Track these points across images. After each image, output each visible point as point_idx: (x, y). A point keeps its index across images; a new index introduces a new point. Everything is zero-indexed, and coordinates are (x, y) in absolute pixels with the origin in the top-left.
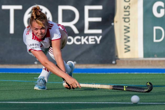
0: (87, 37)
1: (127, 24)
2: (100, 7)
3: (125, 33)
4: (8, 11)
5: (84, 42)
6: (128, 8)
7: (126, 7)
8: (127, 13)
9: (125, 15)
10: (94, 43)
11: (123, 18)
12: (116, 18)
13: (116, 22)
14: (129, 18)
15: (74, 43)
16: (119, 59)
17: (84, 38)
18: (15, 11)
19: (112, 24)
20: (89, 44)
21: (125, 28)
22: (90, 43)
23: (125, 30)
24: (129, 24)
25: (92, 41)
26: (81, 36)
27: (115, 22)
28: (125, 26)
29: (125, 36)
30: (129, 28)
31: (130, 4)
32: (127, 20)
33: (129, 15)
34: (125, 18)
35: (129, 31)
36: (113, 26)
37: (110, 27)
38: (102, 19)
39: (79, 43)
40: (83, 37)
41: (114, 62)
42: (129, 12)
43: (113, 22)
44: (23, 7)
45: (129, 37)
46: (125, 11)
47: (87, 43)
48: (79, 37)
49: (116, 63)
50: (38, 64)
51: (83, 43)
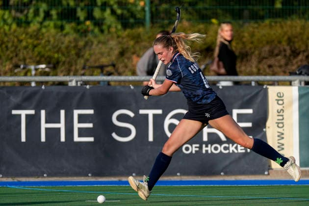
0: (235, 145)
1: (280, 130)
2: (250, 111)
3: (278, 140)
4: (147, 116)
5: (233, 151)
6: (282, 111)
7: (279, 111)
8: (281, 118)
9: (278, 120)
10: (244, 151)
11: (276, 123)
12: (268, 124)
13: (269, 127)
14: (282, 123)
15: (221, 151)
16: (272, 169)
17: (233, 146)
18: (155, 116)
19: (264, 130)
20: (238, 153)
21: (279, 134)
22: (240, 151)
23: (278, 136)
24: (283, 130)
25: (241, 150)
26: (229, 144)
27: (267, 128)
28: (278, 132)
29: (279, 143)
30: (283, 134)
31: (283, 107)
32: (281, 125)
33: (283, 119)
34: (278, 123)
35: (283, 138)
36: (265, 133)
37: (262, 134)
38: (253, 125)
39: (227, 151)
40: (231, 145)
41: (266, 173)
42: (282, 116)
43: (265, 127)
44: (163, 112)
45: (283, 145)
46: (278, 116)
47: (236, 151)
48: (226, 145)
49: (269, 174)
50: (181, 175)
51: (231, 151)
